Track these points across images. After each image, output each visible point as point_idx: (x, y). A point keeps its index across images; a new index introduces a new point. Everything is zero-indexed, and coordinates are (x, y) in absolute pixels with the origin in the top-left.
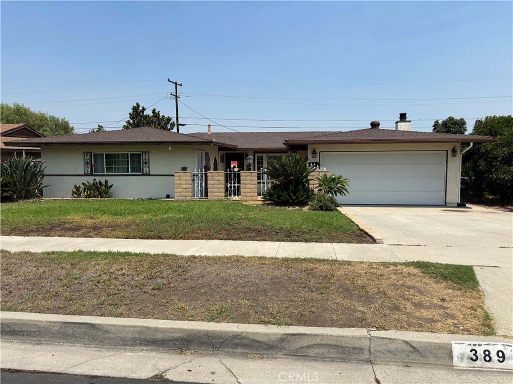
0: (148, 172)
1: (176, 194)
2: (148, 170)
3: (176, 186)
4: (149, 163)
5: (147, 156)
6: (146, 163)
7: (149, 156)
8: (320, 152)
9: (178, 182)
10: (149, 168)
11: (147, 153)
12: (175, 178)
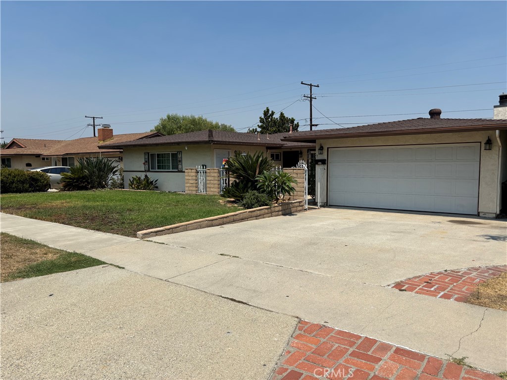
1: (187, 188)
2: (181, 167)
3: (186, 181)
5: (181, 155)
6: (180, 161)
8: (328, 148)
9: (187, 177)
12: (186, 174)
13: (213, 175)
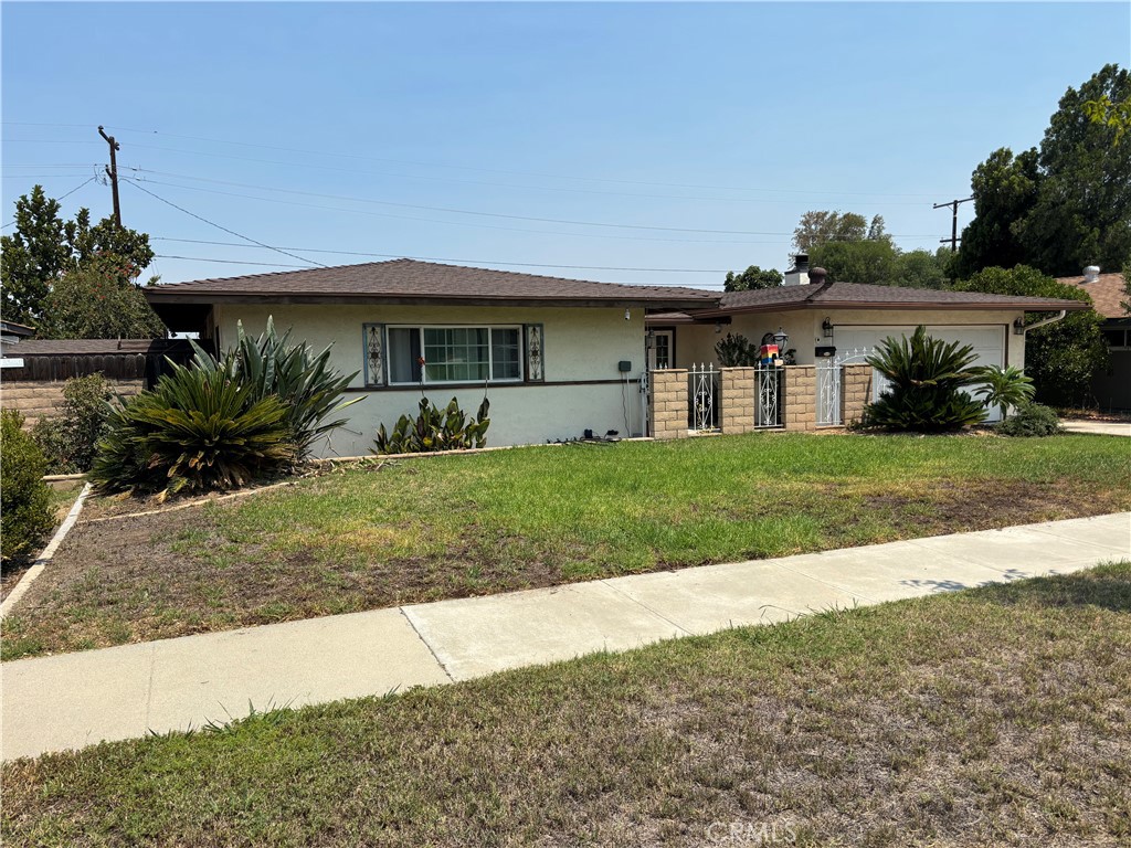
0: (539, 377)
1: (658, 425)
2: (539, 371)
3: (657, 406)
4: (542, 354)
5: (538, 335)
6: (535, 353)
7: (542, 334)
9: (661, 396)
10: (542, 365)
11: (538, 329)
13: (739, 383)
